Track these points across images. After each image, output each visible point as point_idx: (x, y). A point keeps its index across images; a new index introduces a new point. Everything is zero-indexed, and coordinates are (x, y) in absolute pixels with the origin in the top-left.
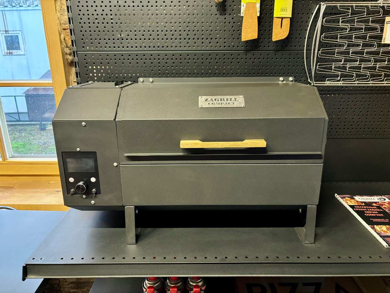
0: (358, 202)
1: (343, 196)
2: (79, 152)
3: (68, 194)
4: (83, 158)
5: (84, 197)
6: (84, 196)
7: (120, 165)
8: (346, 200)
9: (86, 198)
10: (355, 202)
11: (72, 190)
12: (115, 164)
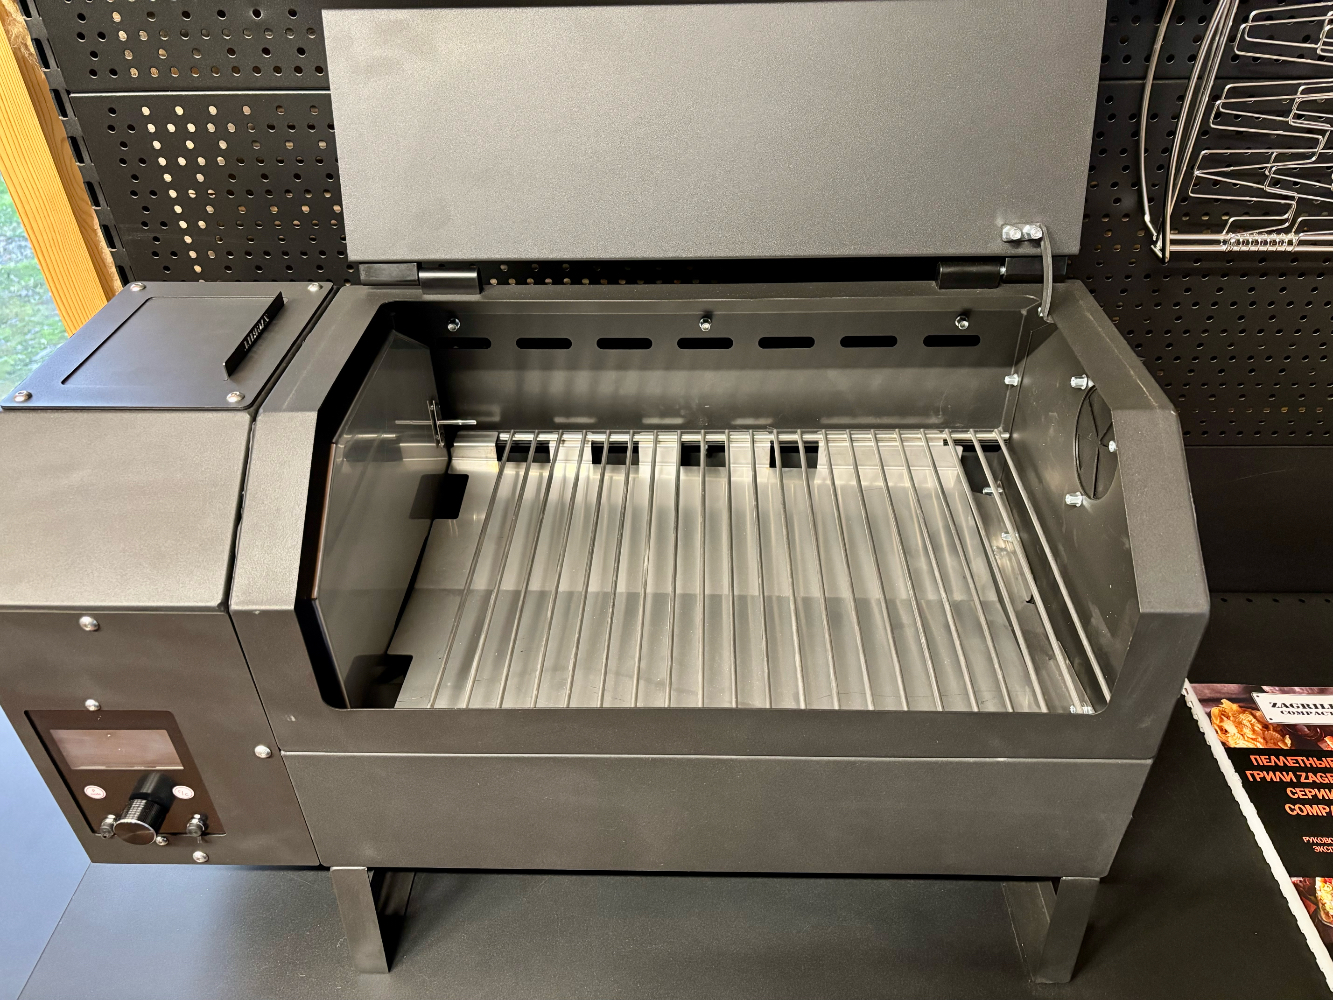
0: (1266, 726)
1: (1213, 690)
2: (98, 711)
3: (93, 831)
4: (122, 729)
7: (283, 752)
8: (1224, 715)
9: (168, 845)
10: (1254, 731)
12: (262, 751)
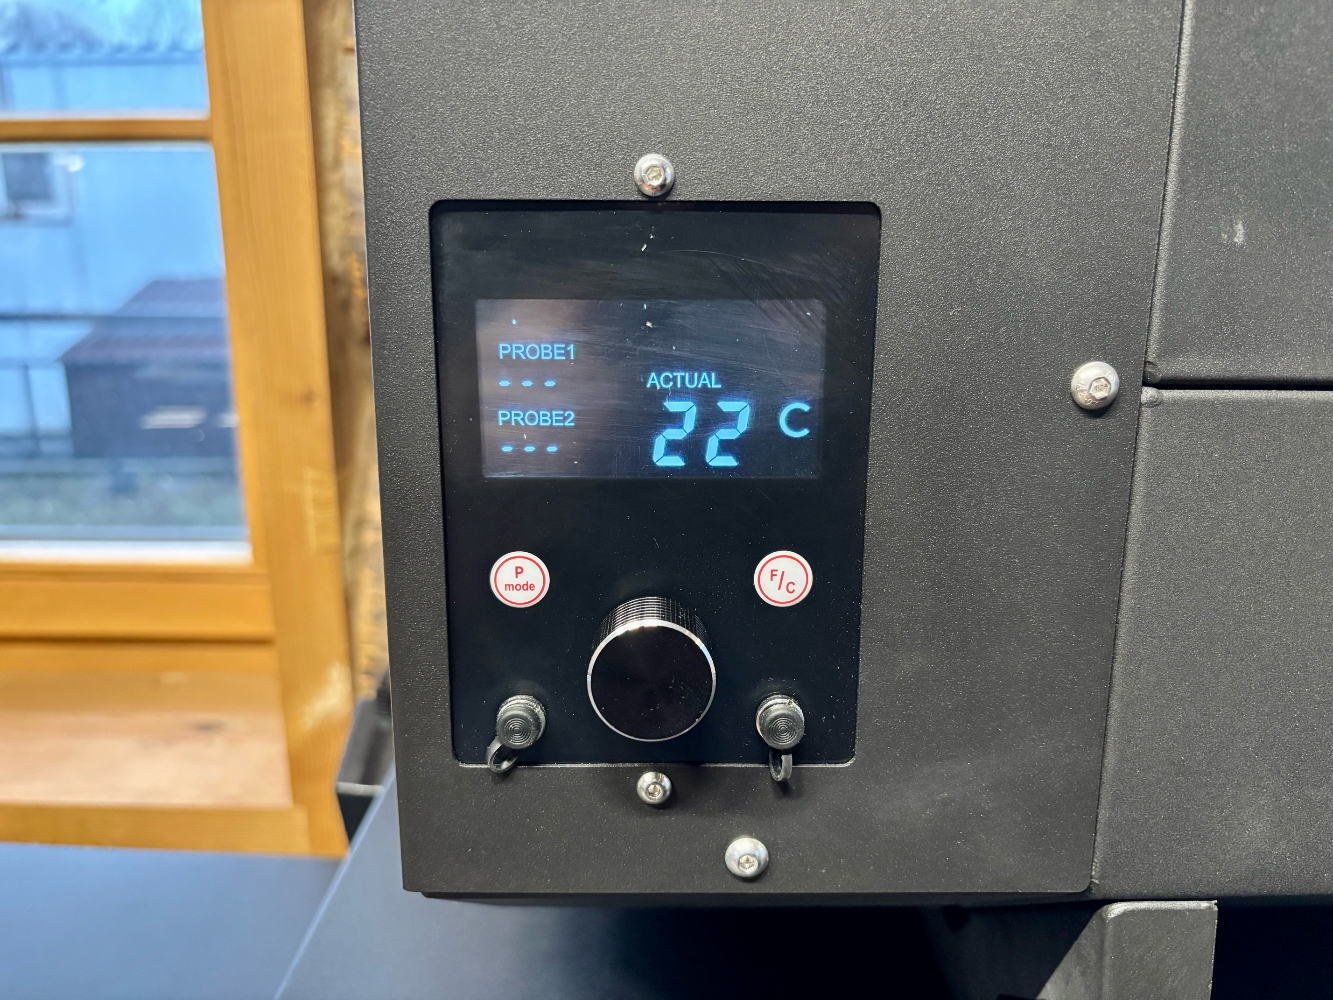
2: (660, 203)
3: (457, 756)
4: (697, 295)
5: (651, 785)
6: (647, 779)
7: (1148, 393)
9: (668, 804)
11: (517, 706)
12: (1093, 379)
